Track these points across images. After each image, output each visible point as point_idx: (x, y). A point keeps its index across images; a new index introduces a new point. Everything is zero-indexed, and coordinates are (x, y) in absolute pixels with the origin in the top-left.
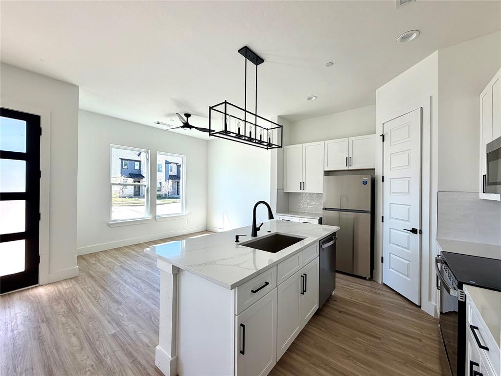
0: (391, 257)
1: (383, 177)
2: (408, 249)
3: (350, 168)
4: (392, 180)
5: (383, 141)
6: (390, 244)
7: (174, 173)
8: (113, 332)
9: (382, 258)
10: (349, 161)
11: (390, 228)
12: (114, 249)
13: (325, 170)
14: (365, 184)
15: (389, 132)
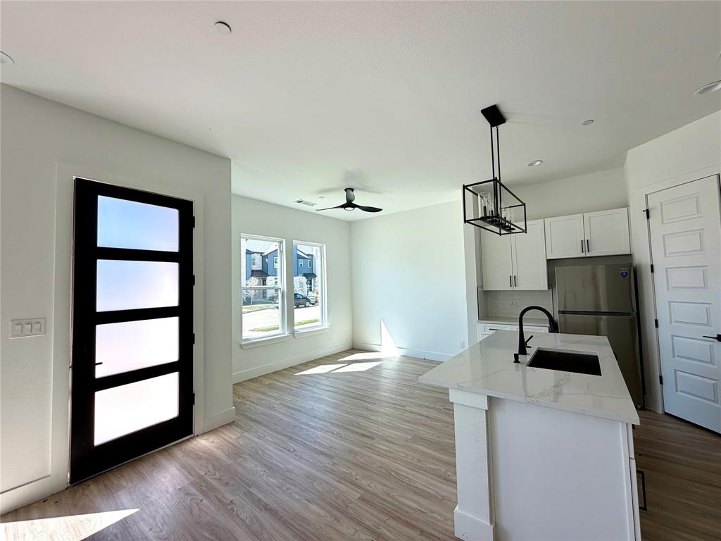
0: (678, 376)
1: (652, 266)
2: (711, 363)
3: (588, 255)
4: (669, 270)
5: (648, 217)
6: (674, 357)
7: (258, 266)
8: (359, 495)
9: (661, 377)
10: (586, 245)
11: (672, 336)
12: (249, 380)
13: (548, 258)
14: (624, 277)
15: (659, 205)
